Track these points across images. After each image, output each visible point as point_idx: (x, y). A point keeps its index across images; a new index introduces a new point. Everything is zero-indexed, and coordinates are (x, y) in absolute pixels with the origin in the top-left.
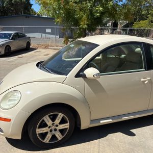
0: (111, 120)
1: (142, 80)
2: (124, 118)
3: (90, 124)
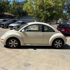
1: (40, 34)
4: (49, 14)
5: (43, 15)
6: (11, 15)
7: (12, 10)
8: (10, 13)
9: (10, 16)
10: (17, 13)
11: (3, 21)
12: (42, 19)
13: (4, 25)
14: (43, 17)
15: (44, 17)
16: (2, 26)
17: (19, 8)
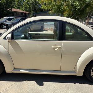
0: (28, 71)
1: (53, 47)
2: (38, 72)
3: (13, 70)
4: (78, 3)
5: (66, 7)
6: (24, 13)
7: (26, 6)
8: (22, 10)
9: (22, 13)
10: (32, 9)
11: (8, 19)
12: (64, 13)
13: (8, 25)
14: (66, 10)
15: (68, 9)
16: (5, 27)
17: (34, 3)
